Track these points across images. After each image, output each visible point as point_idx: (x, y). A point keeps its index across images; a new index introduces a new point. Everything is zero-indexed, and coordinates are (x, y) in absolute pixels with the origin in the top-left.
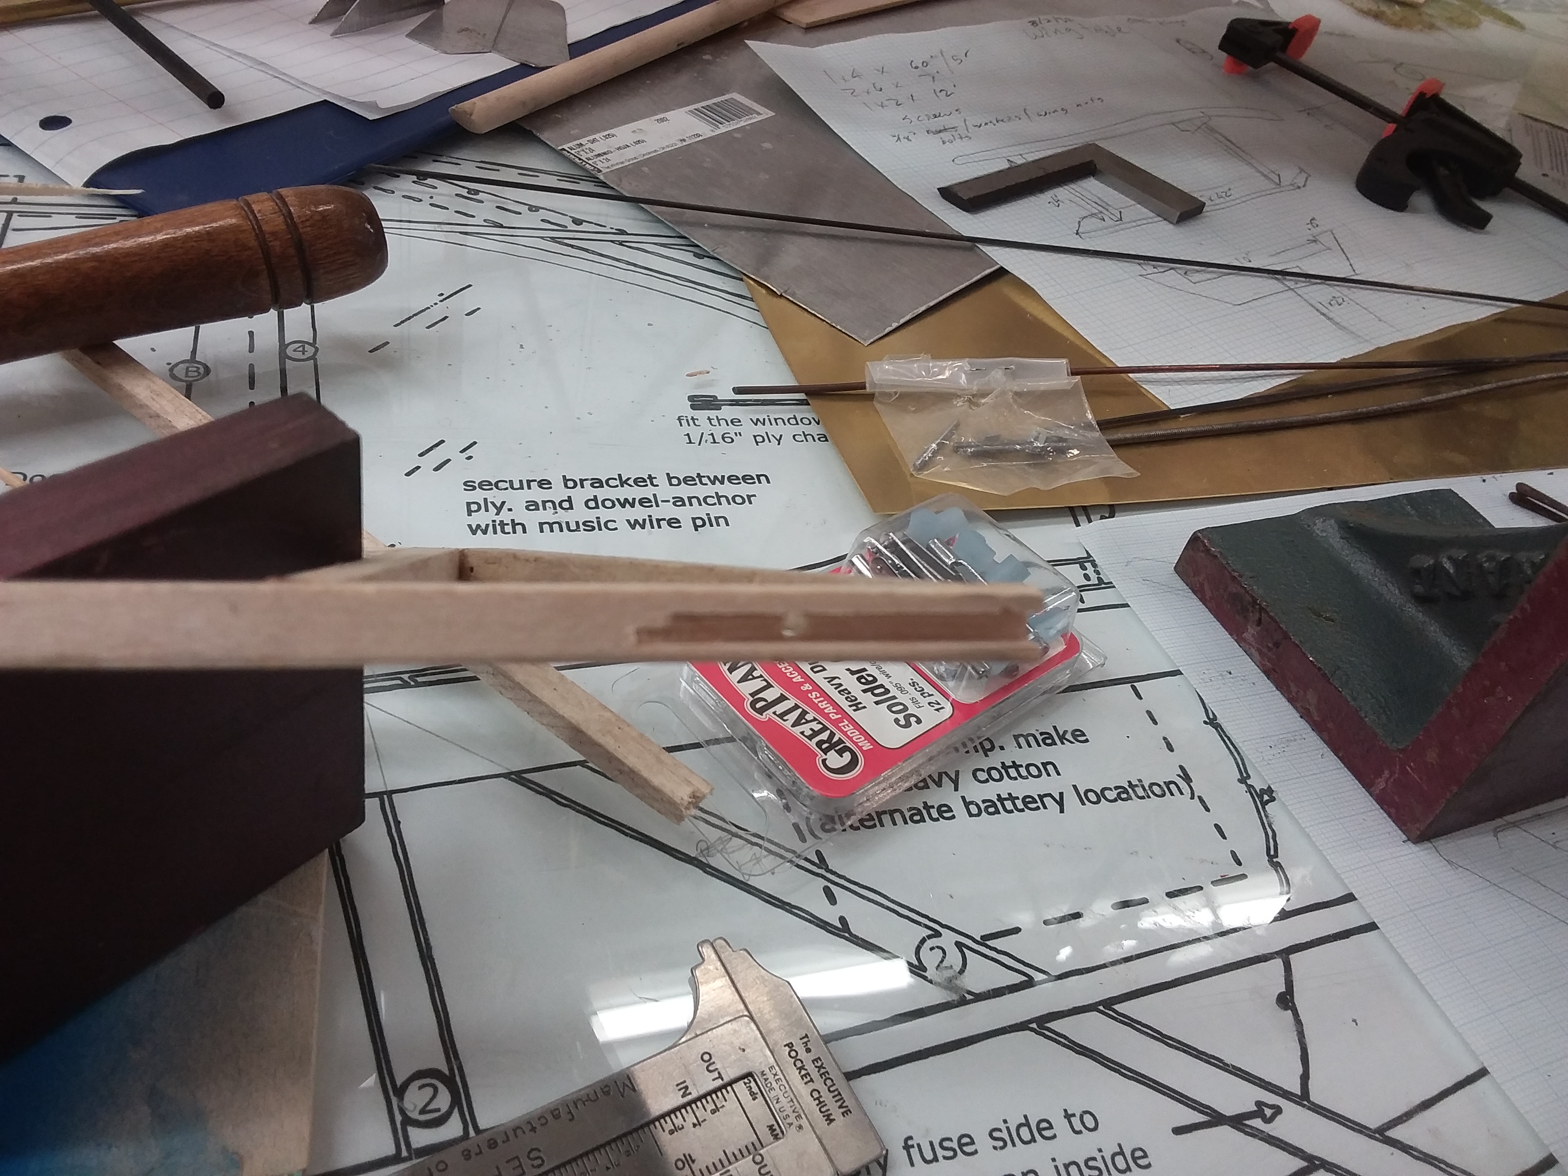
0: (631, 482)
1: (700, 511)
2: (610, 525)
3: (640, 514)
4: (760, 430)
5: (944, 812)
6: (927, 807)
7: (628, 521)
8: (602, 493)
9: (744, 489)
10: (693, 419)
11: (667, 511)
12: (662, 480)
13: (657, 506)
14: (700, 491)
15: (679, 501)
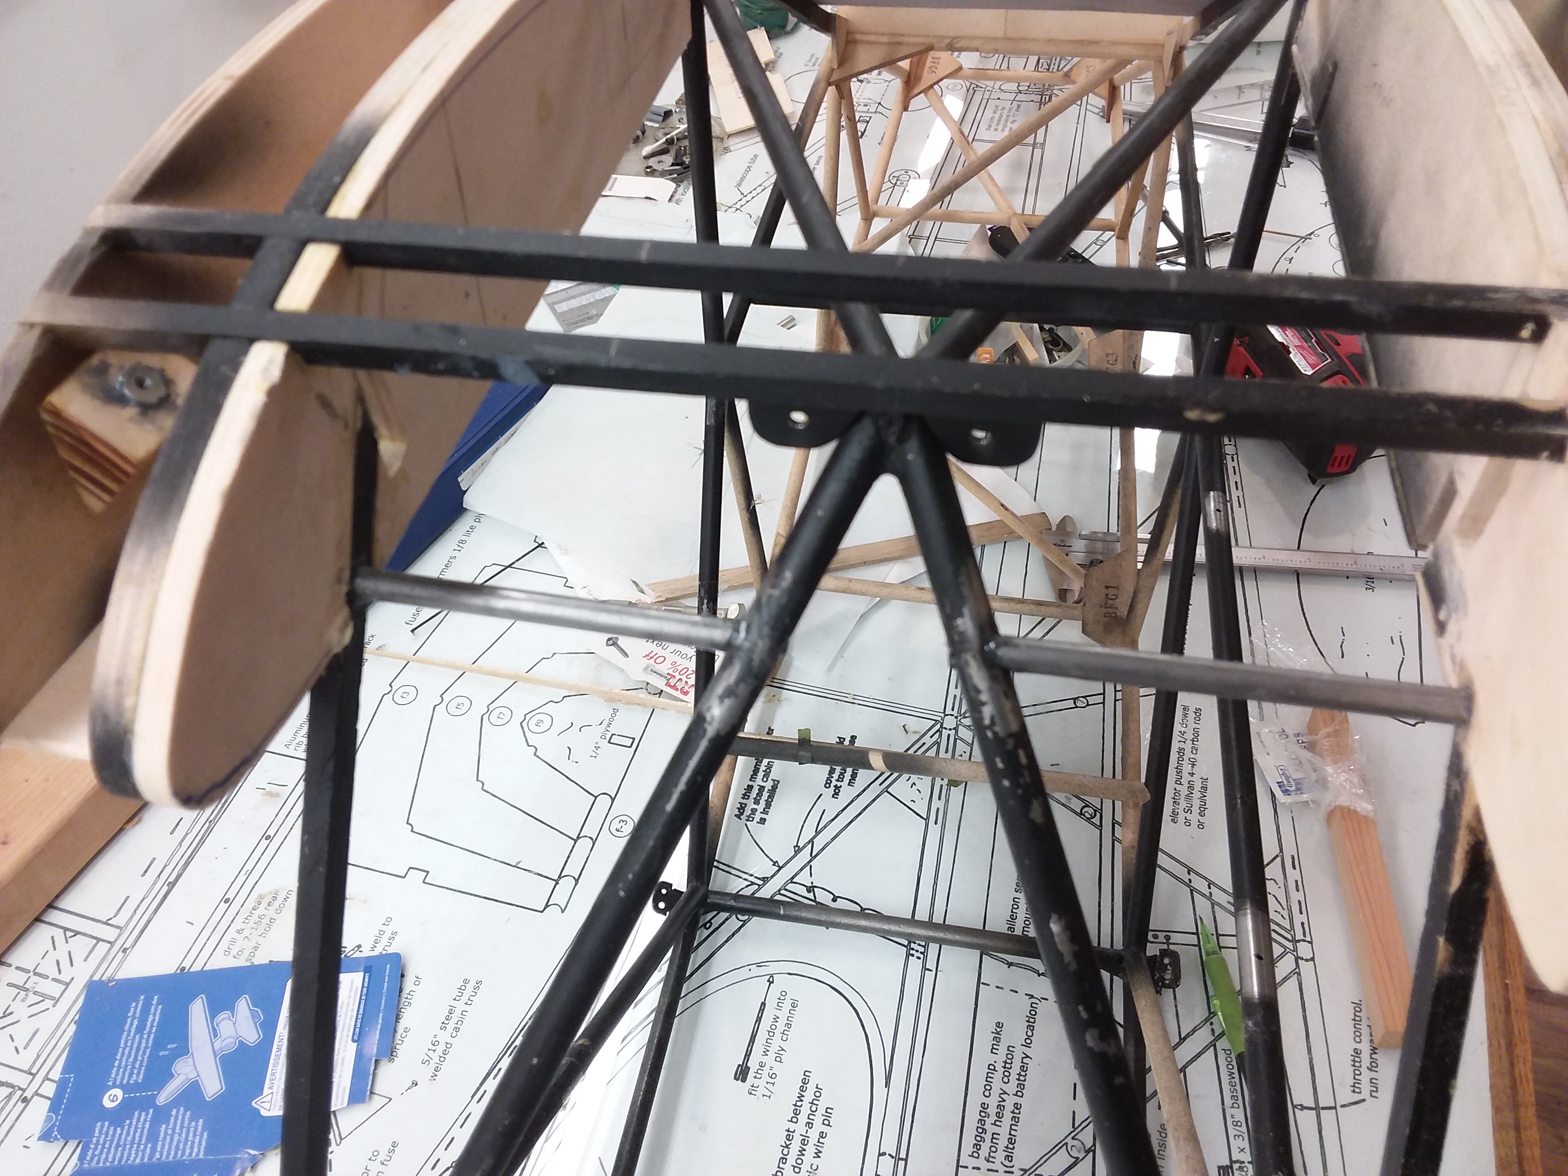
0: (788, 1143)
1: (818, 1119)
2: (814, 1167)
3: (810, 1150)
4: (772, 1055)
5: (1017, 1106)
6: (1013, 1112)
7: (814, 1157)
8: (791, 1159)
9: (811, 1088)
10: (752, 1086)
11: (813, 1135)
12: (792, 1127)
13: (808, 1137)
14: (805, 1110)
15: (809, 1125)
